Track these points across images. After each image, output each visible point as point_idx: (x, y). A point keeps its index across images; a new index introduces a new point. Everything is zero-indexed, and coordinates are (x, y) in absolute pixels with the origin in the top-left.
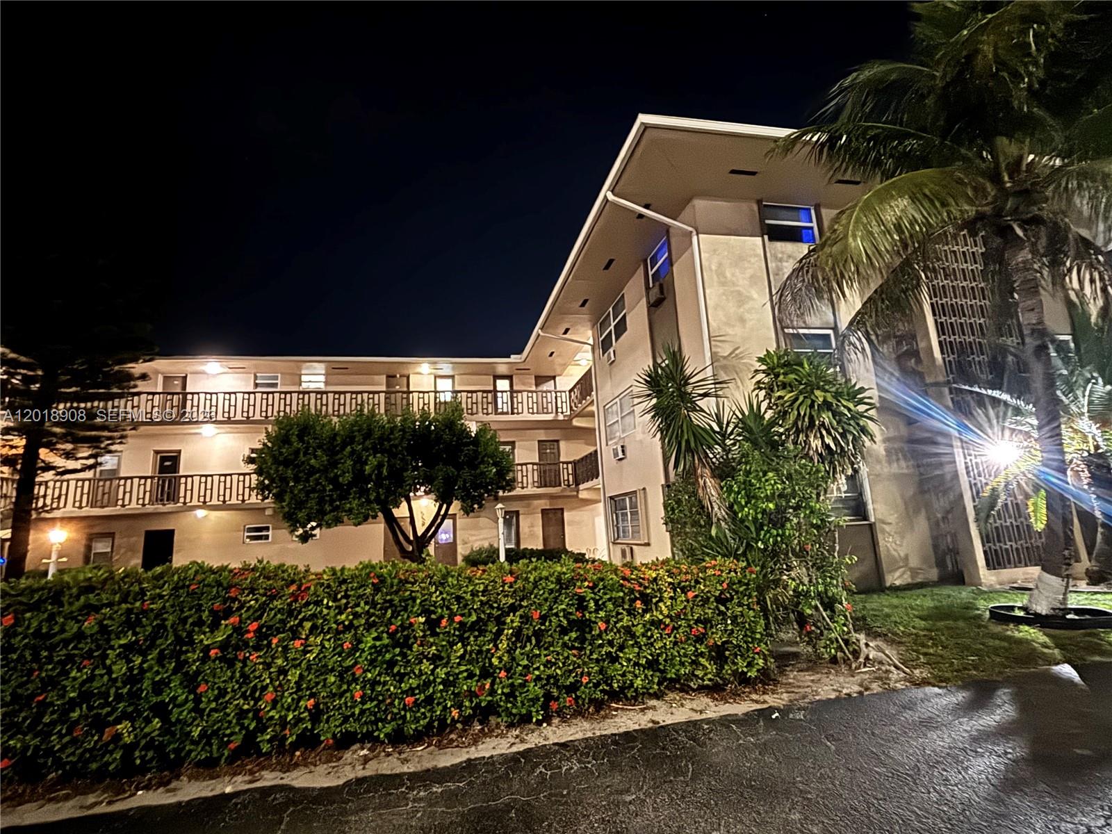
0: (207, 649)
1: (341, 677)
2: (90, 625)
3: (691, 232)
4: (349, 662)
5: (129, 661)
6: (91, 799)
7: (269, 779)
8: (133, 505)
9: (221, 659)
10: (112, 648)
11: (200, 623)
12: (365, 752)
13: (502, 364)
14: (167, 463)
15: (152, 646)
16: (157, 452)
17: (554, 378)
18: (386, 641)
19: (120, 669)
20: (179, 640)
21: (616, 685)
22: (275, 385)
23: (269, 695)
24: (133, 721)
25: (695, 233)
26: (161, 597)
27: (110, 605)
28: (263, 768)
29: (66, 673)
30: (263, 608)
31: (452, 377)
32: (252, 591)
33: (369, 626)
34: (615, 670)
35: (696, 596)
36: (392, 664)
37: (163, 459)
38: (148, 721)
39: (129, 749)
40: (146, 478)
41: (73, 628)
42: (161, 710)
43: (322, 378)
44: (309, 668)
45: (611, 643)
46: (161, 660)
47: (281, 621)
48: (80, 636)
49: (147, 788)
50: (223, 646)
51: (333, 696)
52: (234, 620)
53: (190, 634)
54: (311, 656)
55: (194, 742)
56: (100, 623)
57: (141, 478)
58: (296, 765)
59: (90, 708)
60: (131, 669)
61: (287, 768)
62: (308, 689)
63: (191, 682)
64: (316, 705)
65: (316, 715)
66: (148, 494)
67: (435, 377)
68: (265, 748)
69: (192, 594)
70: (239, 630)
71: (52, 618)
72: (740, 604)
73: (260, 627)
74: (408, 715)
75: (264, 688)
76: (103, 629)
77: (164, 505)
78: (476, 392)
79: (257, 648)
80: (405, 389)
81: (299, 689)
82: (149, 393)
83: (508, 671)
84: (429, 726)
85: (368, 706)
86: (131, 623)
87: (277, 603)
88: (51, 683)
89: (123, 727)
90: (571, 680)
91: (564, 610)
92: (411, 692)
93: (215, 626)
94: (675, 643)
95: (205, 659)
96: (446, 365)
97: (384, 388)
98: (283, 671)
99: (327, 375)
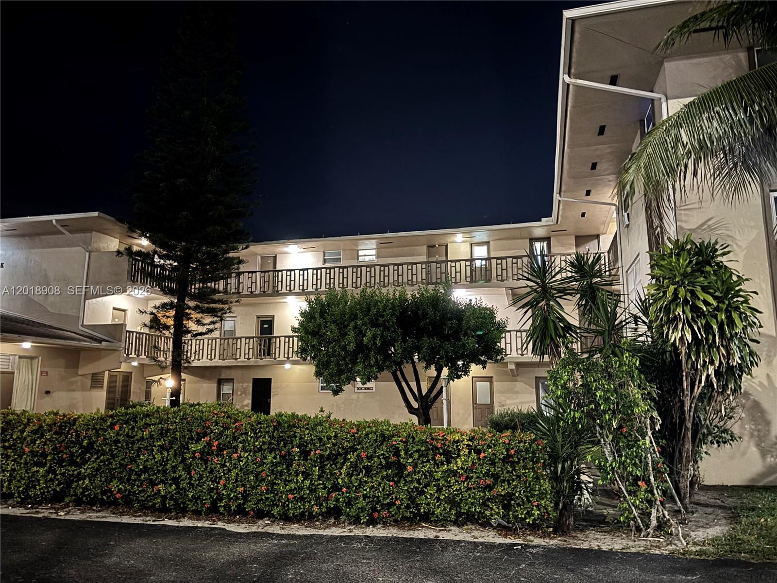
0: (194, 452)
1: (256, 477)
2: (146, 434)
3: (660, 99)
4: (260, 469)
5: (162, 454)
6: (148, 518)
7: (220, 525)
8: (242, 359)
9: (201, 459)
10: (155, 446)
11: (191, 438)
12: (269, 522)
13: (539, 228)
14: (266, 326)
15: (171, 448)
16: (258, 317)
17: (598, 236)
18: (278, 460)
19: (158, 457)
20: (182, 446)
21: (422, 510)
22: (338, 260)
23: (222, 482)
24: (165, 484)
25: (663, 99)
26: (175, 422)
27: (154, 425)
28: (220, 520)
29: (138, 456)
30: (221, 433)
31: (487, 243)
32: (217, 424)
33: (271, 450)
34: (421, 500)
35: (485, 457)
36: (281, 473)
37: (263, 323)
38: (171, 485)
39: (164, 498)
40: (249, 338)
41: (140, 434)
42: (176, 481)
43: (374, 252)
44: (241, 470)
45: (418, 481)
46: (175, 455)
47: (229, 442)
48: (142, 438)
49: (170, 519)
50: (202, 452)
51: (253, 488)
52: (207, 438)
53: (187, 444)
54: (242, 464)
55: (189, 500)
56: (150, 433)
57: (246, 338)
58: (235, 522)
59: (149, 475)
60: (163, 458)
61: (229, 522)
62: (241, 481)
63: (188, 469)
64: (245, 491)
65: (245, 496)
66: (251, 350)
67: (471, 245)
68: (222, 510)
69: (188, 423)
70: (209, 444)
71: (133, 428)
72: (525, 468)
73: (219, 444)
74: (290, 506)
75: (221, 478)
76: (151, 436)
77: (261, 359)
78: (505, 258)
79: (217, 455)
80: (444, 259)
81: (237, 481)
82: (249, 272)
83: (348, 488)
84: (302, 514)
85: (269, 496)
86: (163, 434)
87: (227, 433)
88: (133, 460)
89: (160, 487)
90: (388, 501)
91: (383, 454)
92: (291, 491)
93: (198, 440)
94: (469, 489)
95: (194, 458)
96: (481, 233)
97: (424, 258)
98: (229, 471)
99: (377, 249)
